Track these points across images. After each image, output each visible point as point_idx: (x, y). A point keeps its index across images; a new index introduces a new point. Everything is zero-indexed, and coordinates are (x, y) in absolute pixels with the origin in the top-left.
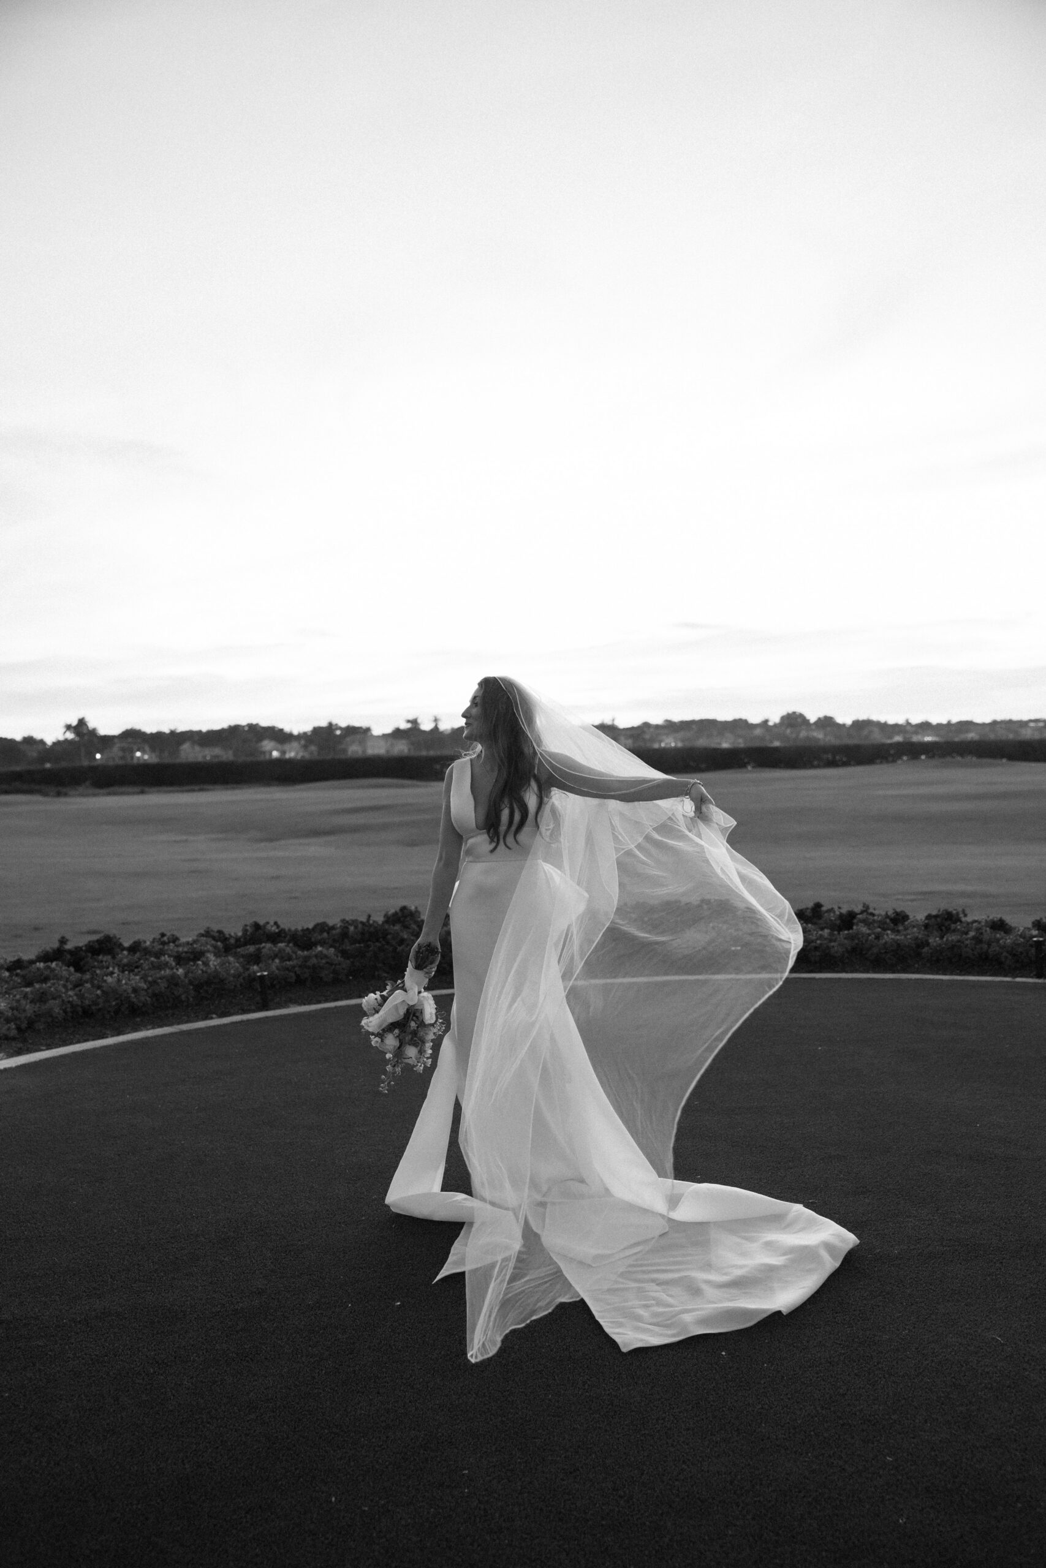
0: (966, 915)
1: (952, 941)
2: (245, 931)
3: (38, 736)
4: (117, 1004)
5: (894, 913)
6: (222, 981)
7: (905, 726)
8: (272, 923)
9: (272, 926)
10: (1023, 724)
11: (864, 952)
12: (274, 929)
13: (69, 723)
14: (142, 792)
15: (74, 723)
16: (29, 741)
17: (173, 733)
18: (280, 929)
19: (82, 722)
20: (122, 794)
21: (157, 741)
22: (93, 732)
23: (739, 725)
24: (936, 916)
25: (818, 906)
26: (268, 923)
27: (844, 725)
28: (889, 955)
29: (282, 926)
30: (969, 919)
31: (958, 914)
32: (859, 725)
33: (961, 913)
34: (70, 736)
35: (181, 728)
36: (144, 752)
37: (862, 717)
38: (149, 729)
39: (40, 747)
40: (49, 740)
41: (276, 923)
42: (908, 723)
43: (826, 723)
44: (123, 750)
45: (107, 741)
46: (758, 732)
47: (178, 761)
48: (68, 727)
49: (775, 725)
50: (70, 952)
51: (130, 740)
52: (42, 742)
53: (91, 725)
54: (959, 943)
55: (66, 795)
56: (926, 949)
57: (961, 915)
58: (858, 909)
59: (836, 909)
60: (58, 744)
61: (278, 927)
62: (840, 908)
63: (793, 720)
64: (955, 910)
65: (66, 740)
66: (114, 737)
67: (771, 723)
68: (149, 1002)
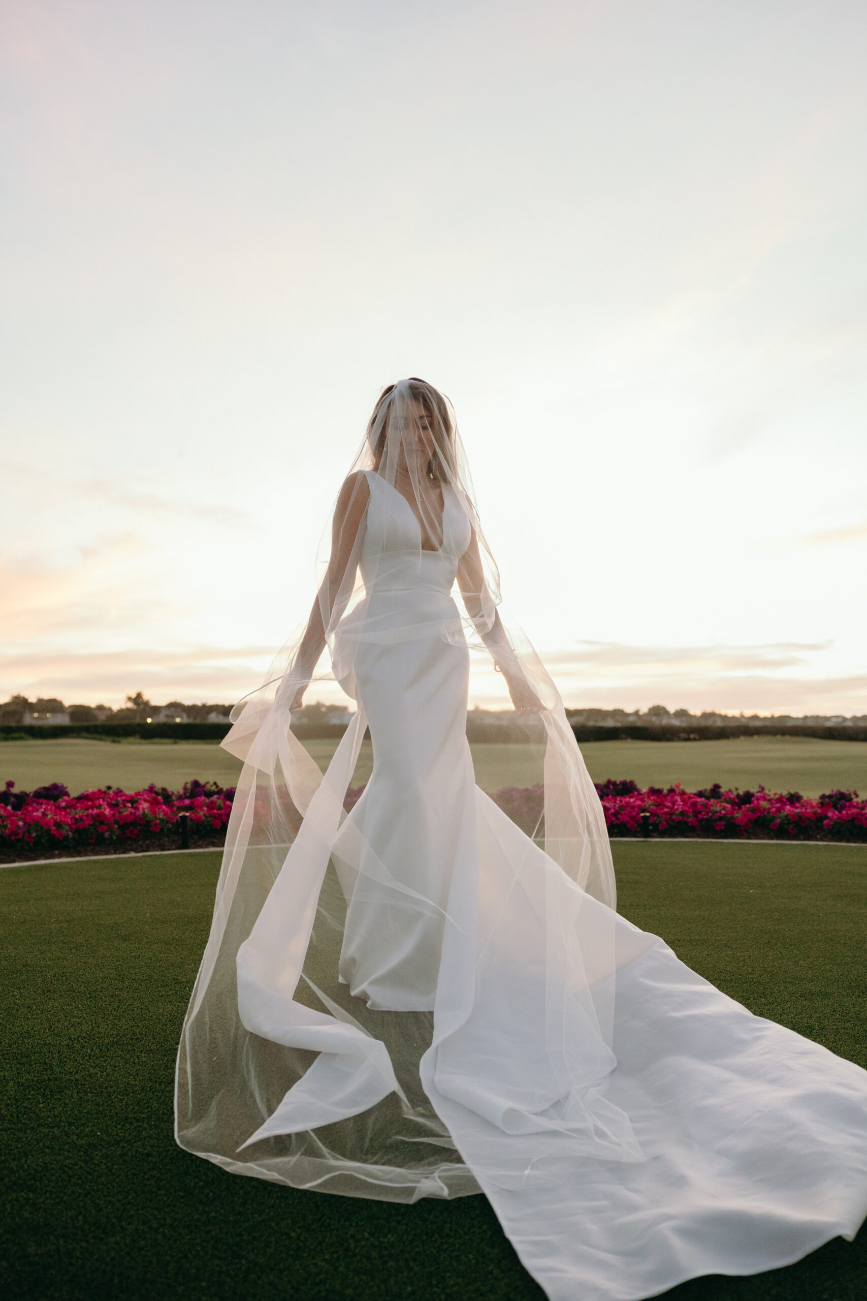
0: (857, 796)
1: (853, 814)
2: (185, 788)
3: (107, 704)
4: (36, 836)
5: (788, 794)
6: (148, 822)
7: (740, 718)
8: (212, 783)
9: (211, 786)
10: (827, 719)
11: (766, 824)
12: (214, 788)
13: (130, 696)
14: (175, 743)
15: (134, 696)
16: (101, 708)
17: (204, 706)
18: (218, 789)
19: (139, 696)
20: (161, 744)
21: (192, 710)
22: (146, 704)
23: (617, 713)
24: (830, 797)
25: (717, 787)
26: (208, 783)
27: (695, 716)
28: (791, 826)
29: (221, 786)
30: (859, 800)
31: (850, 795)
32: (705, 716)
33: (852, 794)
34: (130, 705)
35: (211, 702)
36: (181, 717)
37: (709, 710)
38: (187, 702)
39: (108, 712)
40: (115, 708)
41: (215, 783)
42: (742, 716)
43: (682, 713)
44: (167, 716)
45: (156, 710)
46: (631, 719)
47: (206, 722)
48: (130, 699)
49: (645, 715)
50: (15, 796)
51: (173, 709)
52: (110, 709)
53: (146, 697)
54: (860, 816)
55: (119, 742)
56: (825, 822)
57: (853, 796)
58: (754, 790)
59: (734, 790)
60: (121, 711)
61: (217, 786)
62: (737, 789)
63: (657, 711)
64: (848, 790)
65: (128, 709)
66: (160, 707)
67: (641, 713)
68: (70, 837)
